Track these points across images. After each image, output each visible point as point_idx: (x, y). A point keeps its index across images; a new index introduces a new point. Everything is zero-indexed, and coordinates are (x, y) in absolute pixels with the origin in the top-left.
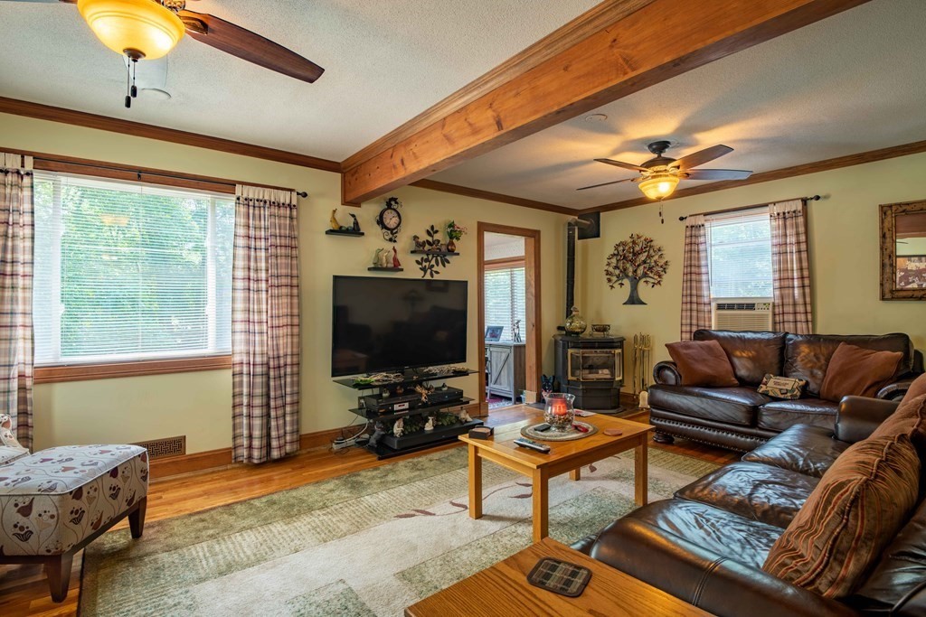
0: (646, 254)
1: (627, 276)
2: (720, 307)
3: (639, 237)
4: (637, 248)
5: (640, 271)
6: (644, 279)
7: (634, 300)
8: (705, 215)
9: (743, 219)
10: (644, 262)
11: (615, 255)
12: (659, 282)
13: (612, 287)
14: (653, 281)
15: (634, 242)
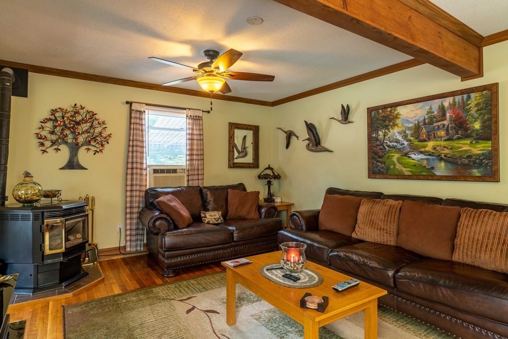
0: (89, 124)
1: (66, 143)
2: (156, 171)
3: (82, 108)
4: (79, 118)
5: (81, 139)
6: (86, 147)
7: (73, 164)
8: (147, 104)
9: (167, 114)
10: (87, 131)
11: (50, 119)
12: (101, 151)
13: (44, 151)
14: (95, 149)
15: (77, 113)
